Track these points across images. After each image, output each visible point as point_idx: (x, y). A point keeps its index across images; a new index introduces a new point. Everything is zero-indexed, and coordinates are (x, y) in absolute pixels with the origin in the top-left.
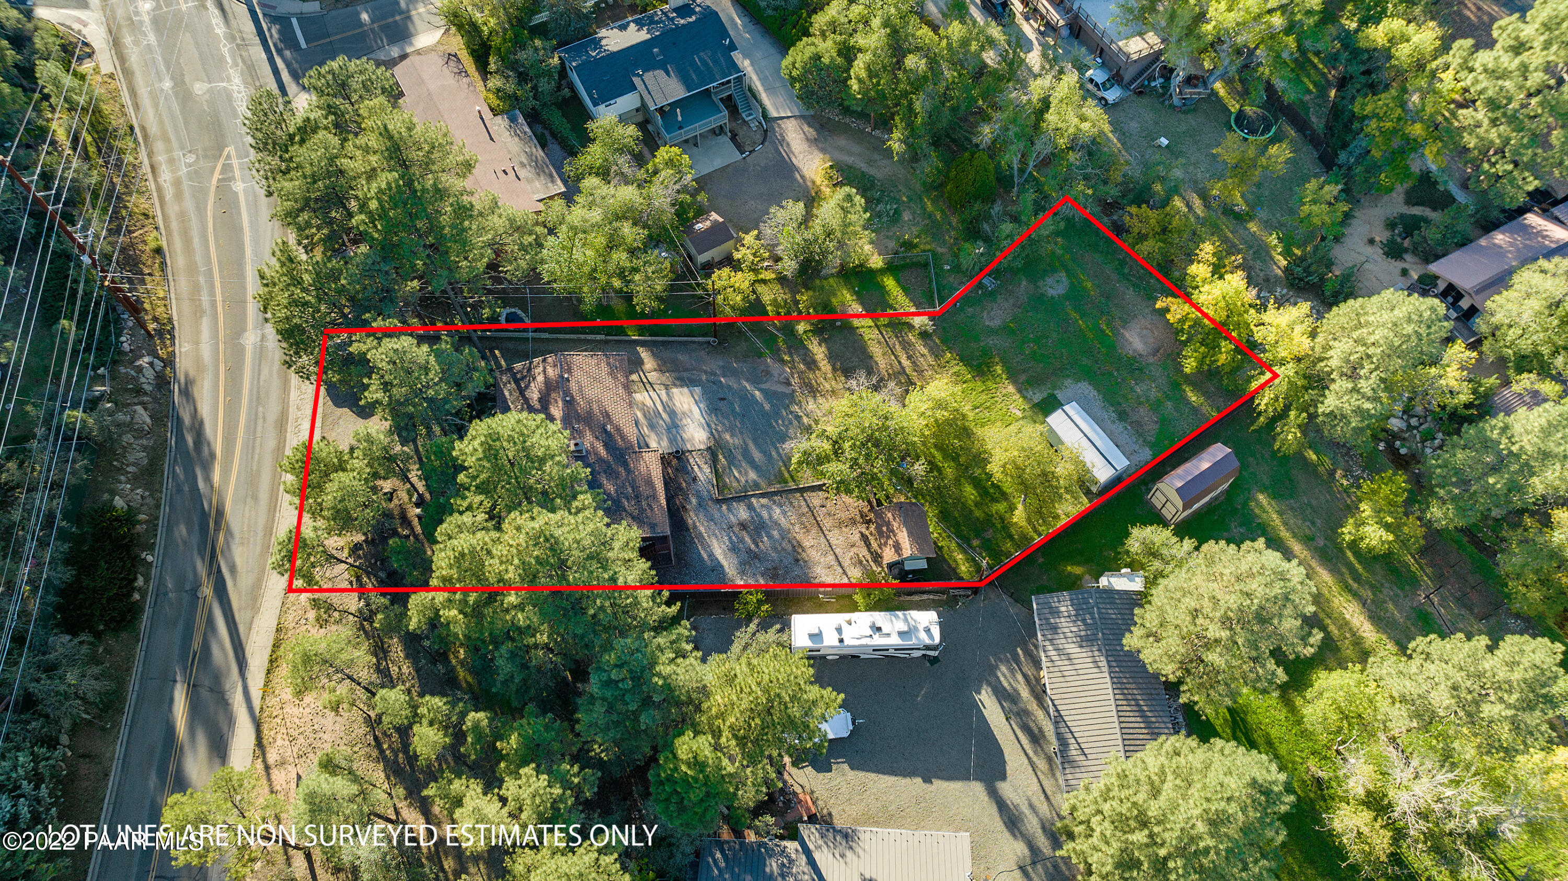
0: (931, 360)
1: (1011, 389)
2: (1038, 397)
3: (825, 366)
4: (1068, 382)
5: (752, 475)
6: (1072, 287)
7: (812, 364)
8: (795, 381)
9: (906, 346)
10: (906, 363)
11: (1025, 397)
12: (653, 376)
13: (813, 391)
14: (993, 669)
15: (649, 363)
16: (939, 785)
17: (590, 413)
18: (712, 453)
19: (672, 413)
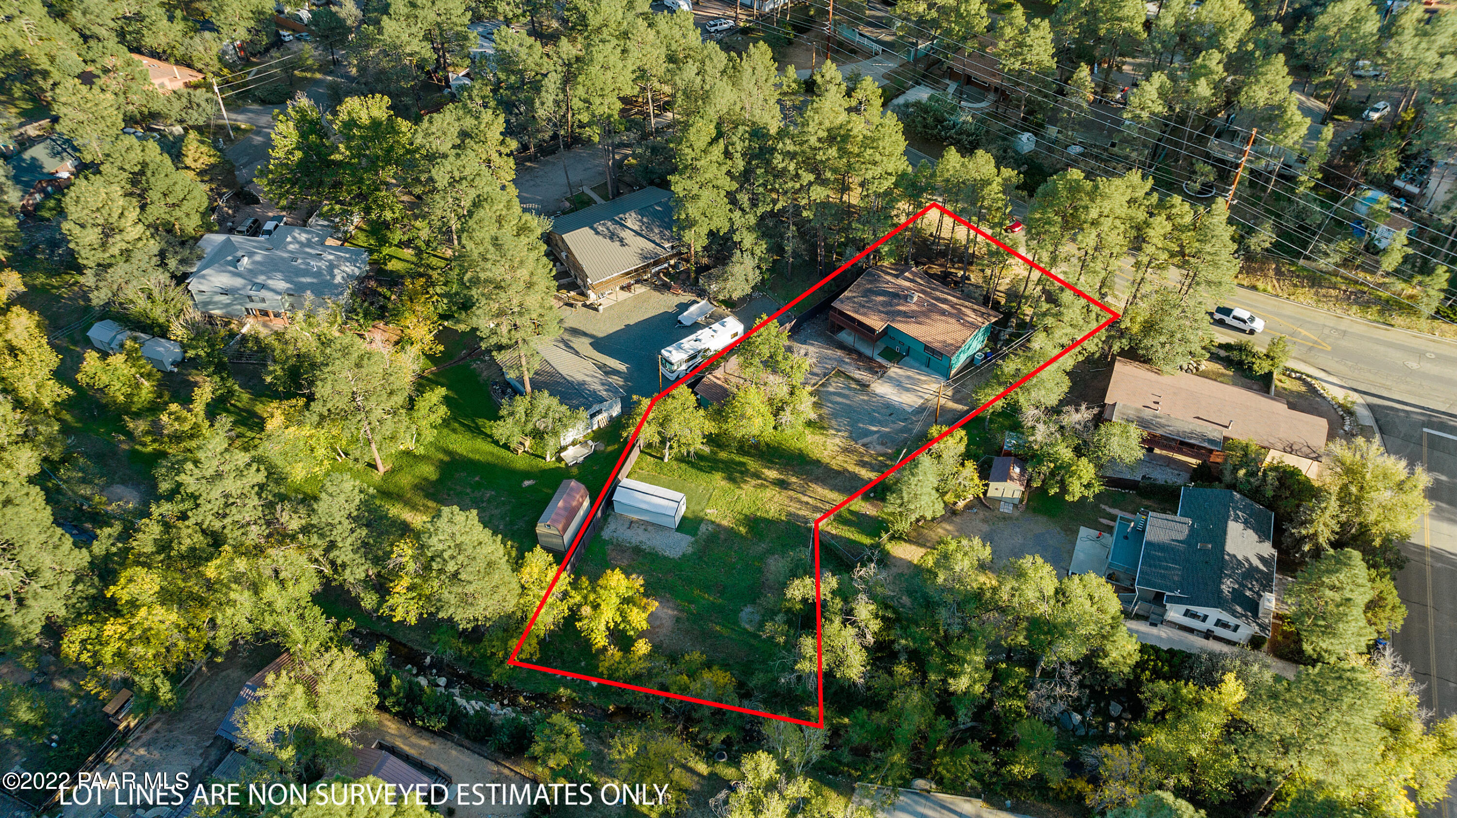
0: (792, 510)
1: (725, 523)
2: (703, 528)
3: (852, 468)
4: (690, 550)
5: (831, 389)
6: (736, 623)
7: (862, 464)
8: (862, 449)
9: (816, 509)
10: (805, 499)
11: (713, 523)
12: (942, 401)
13: (846, 450)
14: (626, 380)
15: (951, 405)
16: (619, 326)
17: (929, 318)
18: (864, 386)
19: (908, 390)
